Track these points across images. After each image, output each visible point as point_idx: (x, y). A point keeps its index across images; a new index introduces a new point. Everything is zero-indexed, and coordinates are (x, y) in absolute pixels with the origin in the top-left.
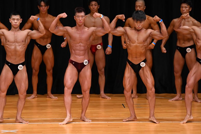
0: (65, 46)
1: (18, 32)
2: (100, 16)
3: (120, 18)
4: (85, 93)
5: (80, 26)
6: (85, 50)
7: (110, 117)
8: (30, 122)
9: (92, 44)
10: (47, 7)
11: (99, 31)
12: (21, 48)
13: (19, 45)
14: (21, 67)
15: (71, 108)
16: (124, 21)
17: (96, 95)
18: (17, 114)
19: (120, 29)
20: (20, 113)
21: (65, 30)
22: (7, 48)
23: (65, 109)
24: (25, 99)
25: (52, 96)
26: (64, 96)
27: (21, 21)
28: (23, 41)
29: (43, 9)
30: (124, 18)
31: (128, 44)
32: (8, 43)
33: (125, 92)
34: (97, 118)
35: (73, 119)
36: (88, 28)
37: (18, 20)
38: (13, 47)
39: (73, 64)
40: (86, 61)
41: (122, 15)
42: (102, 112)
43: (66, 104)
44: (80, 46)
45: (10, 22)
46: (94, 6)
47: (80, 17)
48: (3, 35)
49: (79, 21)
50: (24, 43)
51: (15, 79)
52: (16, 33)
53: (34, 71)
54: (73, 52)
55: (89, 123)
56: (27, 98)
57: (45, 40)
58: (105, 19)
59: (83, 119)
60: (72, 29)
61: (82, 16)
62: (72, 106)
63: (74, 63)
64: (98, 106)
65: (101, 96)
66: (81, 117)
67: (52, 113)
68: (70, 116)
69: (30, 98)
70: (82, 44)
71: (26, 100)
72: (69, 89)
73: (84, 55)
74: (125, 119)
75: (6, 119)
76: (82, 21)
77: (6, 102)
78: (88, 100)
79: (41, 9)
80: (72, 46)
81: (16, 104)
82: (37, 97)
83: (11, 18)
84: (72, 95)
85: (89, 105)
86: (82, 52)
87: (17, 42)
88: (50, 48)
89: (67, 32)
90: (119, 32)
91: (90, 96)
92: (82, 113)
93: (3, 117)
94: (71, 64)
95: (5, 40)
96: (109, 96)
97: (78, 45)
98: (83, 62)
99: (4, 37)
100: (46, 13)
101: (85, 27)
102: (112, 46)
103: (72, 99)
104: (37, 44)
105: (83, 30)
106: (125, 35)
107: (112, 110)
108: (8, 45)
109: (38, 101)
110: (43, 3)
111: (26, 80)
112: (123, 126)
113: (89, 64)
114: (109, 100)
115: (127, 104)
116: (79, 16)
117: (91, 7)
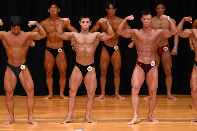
0: (132, 47)
1: (87, 34)
2: (167, 18)
3: (187, 20)
4: (152, 93)
5: (147, 28)
6: (152, 52)
7: (177, 118)
8: (98, 121)
9: (159, 46)
10: (115, 10)
11: (166, 33)
12: (90, 50)
13: (89, 47)
14: (90, 69)
15: (138, 108)
16: (191, 23)
17: (163, 96)
18: (86, 114)
19: (188, 31)
20: (89, 113)
21: (132, 32)
22: (77, 50)
23: (133, 109)
24: (94, 99)
25: (120, 97)
26: (131, 96)
27: (90, 23)
28: (92, 43)
29: (111, 11)
30: (192, 20)
31: (196, 46)
32: (78, 45)
33: (192, 93)
34: (164, 119)
35: (140, 119)
36: (155, 30)
37: (87, 22)
38: (82, 49)
39: (141, 66)
40: (153, 62)
41: (189, 17)
42: (169, 113)
43: (133, 104)
44: (147, 47)
45: (80, 25)
46: (161, 9)
47: (147, 20)
48: (73, 37)
49: (145, 23)
50: (93, 45)
51: (84, 80)
52: (85, 35)
53: (102, 72)
54: (141, 53)
55: (156, 124)
56: (96, 99)
57: (113, 42)
58: (172, 21)
59: (150, 119)
60: (139, 31)
61: (149, 19)
62: (139, 107)
63: (141, 64)
64: (165, 107)
65: (168, 97)
66: (148, 117)
67: (119, 113)
68: (138, 117)
69: (98, 99)
70: (149, 46)
71: (94, 101)
72: (136, 89)
73: (151, 56)
74: (192, 120)
75: (75, 119)
76: (148, 23)
77: (76, 102)
78: (155, 100)
79: (110, 11)
80: (139, 48)
81: (85, 104)
82: (105, 97)
83: (81, 21)
84: (139, 96)
85: (156, 106)
86: (149, 54)
87: (87, 44)
88: (117, 49)
89: (134, 34)
90: (186, 34)
91: (157, 97)
92: (149, 113)
93: (73, 117)
94: (138, 65)
95: (75, 42)
96: (176, 97)
97: (145, 47)
98: (149, 63)
99: (74, 40)
100: (114, 15)
101: (152, 29)
102: (178, 48)
103: (139, 100)
104: (105, 46)
105: (150, 32)
106: (192, 37)
107: (179, 111)
108: (77, 46)
109: (106, 102)
110: (111, 6)
111: (95, 82)
112: (190, 127)
113: (156, 65)
114: (176, 100)
115: (194, 105)
116: (145, 19)
117: (158, 10)
